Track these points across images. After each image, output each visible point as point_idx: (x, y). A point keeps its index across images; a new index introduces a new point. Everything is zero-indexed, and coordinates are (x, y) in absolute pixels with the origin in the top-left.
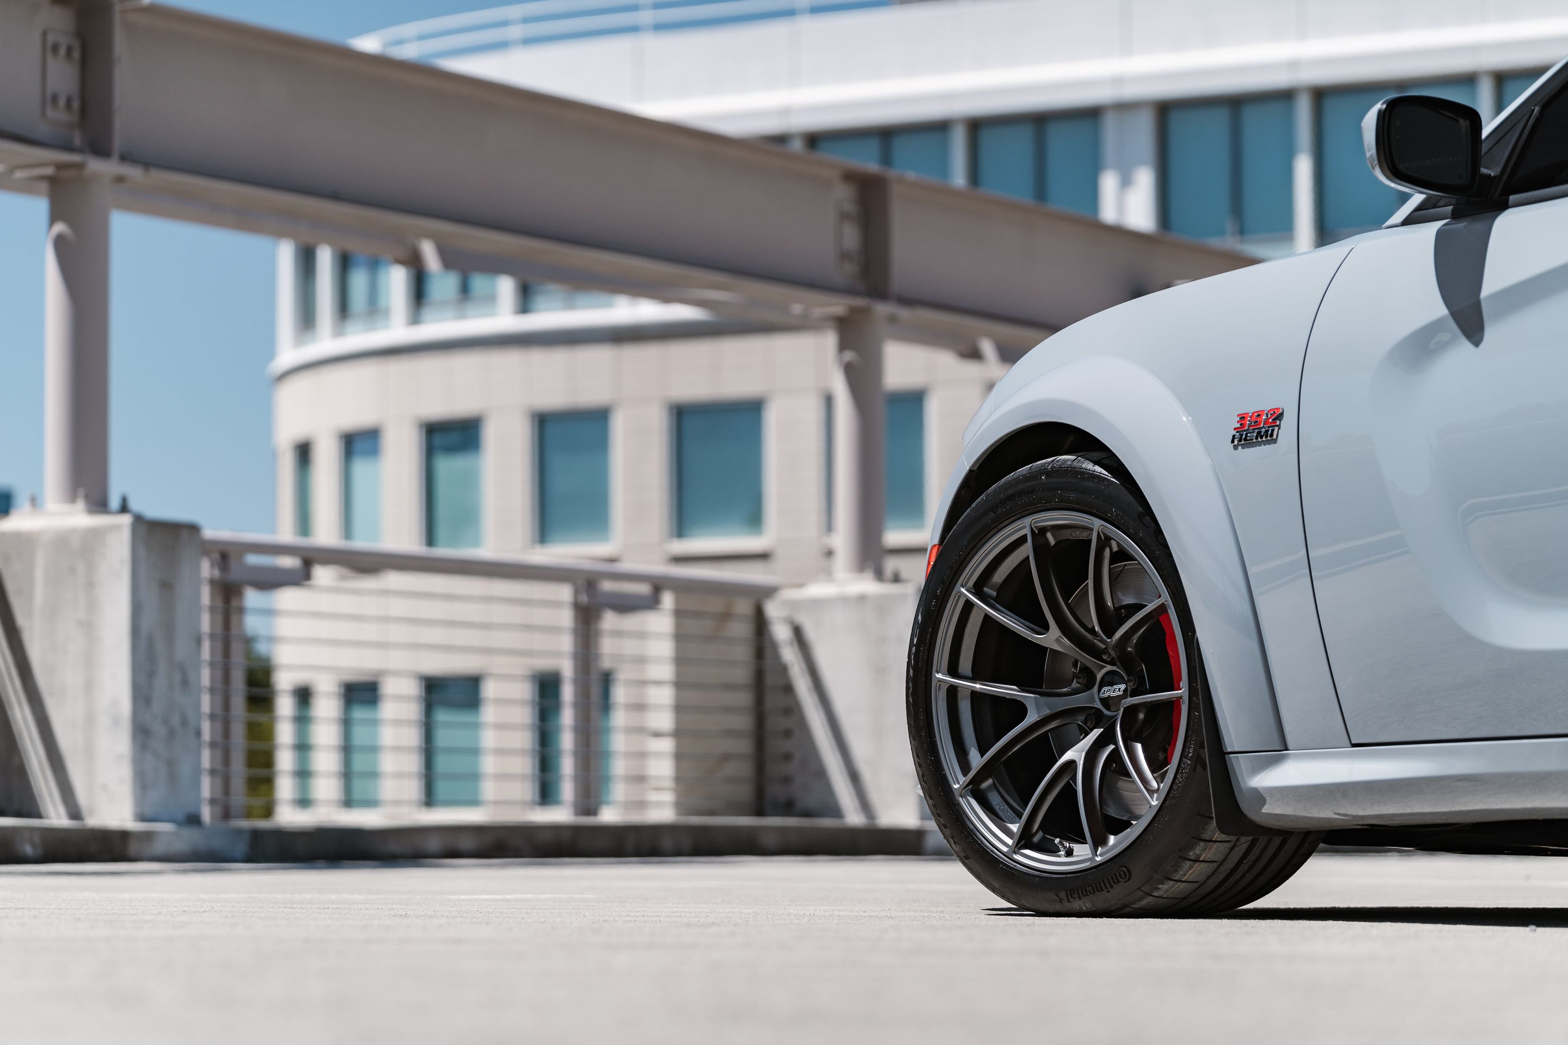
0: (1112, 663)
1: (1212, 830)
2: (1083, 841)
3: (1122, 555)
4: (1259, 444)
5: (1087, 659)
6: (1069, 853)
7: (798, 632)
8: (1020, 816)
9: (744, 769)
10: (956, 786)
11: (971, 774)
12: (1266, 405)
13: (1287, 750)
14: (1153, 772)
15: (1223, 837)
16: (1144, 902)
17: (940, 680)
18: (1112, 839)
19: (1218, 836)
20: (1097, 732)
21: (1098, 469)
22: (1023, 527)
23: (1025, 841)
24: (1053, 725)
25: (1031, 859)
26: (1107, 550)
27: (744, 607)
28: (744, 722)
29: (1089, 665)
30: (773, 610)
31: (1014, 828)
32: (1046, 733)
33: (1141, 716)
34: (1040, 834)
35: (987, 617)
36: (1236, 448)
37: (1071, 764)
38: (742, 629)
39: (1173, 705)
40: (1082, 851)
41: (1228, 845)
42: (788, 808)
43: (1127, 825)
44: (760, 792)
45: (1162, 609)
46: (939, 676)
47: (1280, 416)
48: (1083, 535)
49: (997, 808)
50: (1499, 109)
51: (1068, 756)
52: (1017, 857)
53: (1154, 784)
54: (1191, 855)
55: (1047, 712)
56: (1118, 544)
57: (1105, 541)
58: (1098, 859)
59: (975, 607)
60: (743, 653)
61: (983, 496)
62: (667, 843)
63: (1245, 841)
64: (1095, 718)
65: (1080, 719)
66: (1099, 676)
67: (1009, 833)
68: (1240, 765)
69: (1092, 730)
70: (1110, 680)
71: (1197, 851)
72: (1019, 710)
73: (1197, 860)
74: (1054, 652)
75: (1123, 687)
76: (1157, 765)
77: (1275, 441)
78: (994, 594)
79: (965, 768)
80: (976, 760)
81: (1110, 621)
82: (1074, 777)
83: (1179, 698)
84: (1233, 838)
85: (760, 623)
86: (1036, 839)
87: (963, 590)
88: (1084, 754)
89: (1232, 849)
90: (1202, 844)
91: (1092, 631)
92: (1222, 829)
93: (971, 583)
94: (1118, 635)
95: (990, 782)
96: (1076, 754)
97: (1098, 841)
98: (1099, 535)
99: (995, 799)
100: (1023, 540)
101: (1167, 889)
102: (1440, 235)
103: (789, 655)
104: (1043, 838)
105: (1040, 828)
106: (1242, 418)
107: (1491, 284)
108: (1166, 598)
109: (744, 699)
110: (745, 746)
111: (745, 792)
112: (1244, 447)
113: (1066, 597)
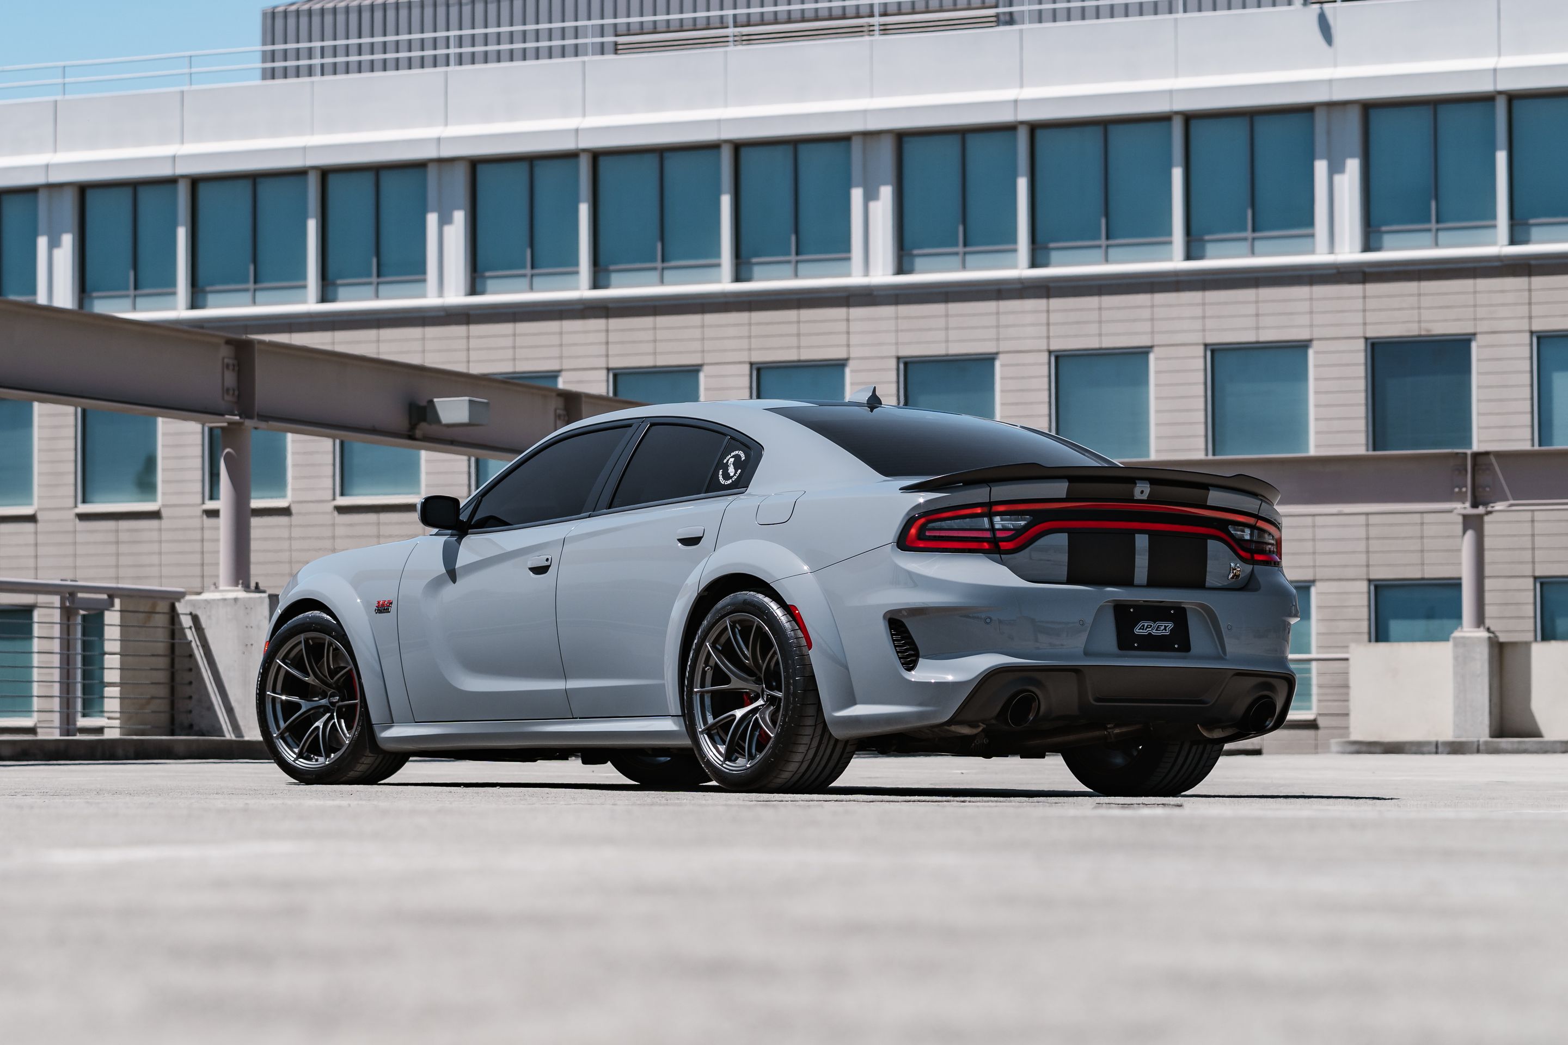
0: (334, 689)
1: (368, 752)
2: (322, 756)
3: (336, 649)
4: (385, 612)
5: (324, 687)
6: (317, 760)
7: (195, 619)
8: (298, 746)
9: (163, 705)
10: (275, 735)
11: (280, 731)
12: (387, 599)
13: (393, 723)
14: (347, 730)
15: (372, 755)
16: (344, 779)
17: (268, 695)
18: (332, 755)
19: (370, 755)
20: (328, 715)
21: (328, 617)
22: (302, 637)
23: (300, 755)
24: (312, 712)
25: (302, 763)
26: (331, 648)
27: (163, 607)
28: (162, 676)
29: (325, 689)
30: (181, 607)
31: (296, 750)
32: (309, 715)
33: (344, 710)
34: (306, 754)
35: (287, 671)
36: (376, 613)
37: (318, 728)
38: (161, 620)
39: (356, 705)
40: (321, 760)
41: (374, 758)
42: (190, 729)
43: (339, 750)
44: (172, 720)
45: (351, 670)
46: (268, 693)
47: (391, 603)
48: (322, 642)
49: (290, 743)
50: (477, 488)
51: (316, 724)
52: (297, 762)
53: (348, 735)
54: (361, 761)
55: (310, 707)
56: (335, 646)
57: (330, 644)
58: (327, 763)
59: (282, 668)
60: (162, 636)
61: (286, 625)
62: (120, 752)
63: (381, 756)
64: (326, 709)
65: (322, 710)
66: (329, 694)
67: (294, 753)
68: (376, 728)
69: (326, 714)
70: (333, 695)
71: (363, 760)
72: (298, 706)
73: (363, 763)
74: (312, 685)
75: (338, 698)
76: (349, 728)
77: (389, 612)
78: (290, 662)
79: (278, 728)
80: (283, 725)
81: (332, 673)
82: (319, 732)
83: (357, 703)
84: (376, 755)
85: (173, 615)
86: (305, 755)
87: (278, 661)
88: (322, 724)
89: (376, 759)
90: (364, 757)
91: (326, 677)
92: (371, 752)
93: (281, 658)
94: (336, 678)
95: (288, 734)
96: (319, 724)
97: (328, 756)
98: (328, 642)
99: (289, 740)
100: (300, 642)
101: (352, 774)
102: (446, 543)
103: (190, 635)
104: (308, 755)
105: (306, 751)
106: (379, 602)
107: (459, 564)
108: (352, 666)
109: (163, 662)
110: (163, 691)
111: (164, 718)
112: (379, 613)
113: (317, 664)
